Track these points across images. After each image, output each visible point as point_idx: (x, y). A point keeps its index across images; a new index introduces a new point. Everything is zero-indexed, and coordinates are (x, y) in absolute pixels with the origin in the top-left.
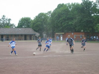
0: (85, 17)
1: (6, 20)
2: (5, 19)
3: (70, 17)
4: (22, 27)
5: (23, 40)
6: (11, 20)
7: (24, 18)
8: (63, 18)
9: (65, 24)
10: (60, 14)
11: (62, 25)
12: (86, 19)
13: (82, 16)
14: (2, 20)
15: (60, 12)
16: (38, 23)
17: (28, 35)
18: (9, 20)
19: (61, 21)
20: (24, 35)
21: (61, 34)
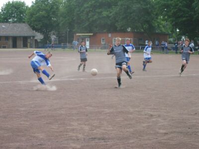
4: (7, 22)
7: (11, 2)
8: (90, 3)
9: (95, 15)
11: (89, 17)
12: (137, 6)
16: (40, 13)
19: (86, 10)
21: (87, 36)
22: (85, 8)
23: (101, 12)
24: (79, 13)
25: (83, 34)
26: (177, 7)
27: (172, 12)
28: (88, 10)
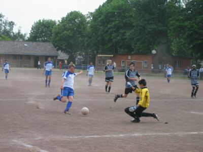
0: (150, 22)
1: (3, 25)
3: (128, 22)
5: (30, 67)
6: (14, 24)
7: (42, 21)
8: (113, 23)
9: (118, 36)
10: (109, 15)
11: (112, 38)
12: (153, 27)
13: (146, 21)
15: (110, 10)
16: (65, 32)
17: (43, 56)
18: (11, 24)
19: (109, 31)
20: (33, 56)
21: (108, 57)
22: (109, 28)
23: (125, 33)
24: (102, 33)
25: (104, 55)
26: (193, 29)
27: (186, 34)
28: (111, 30)
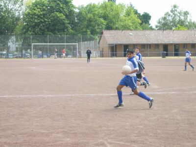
1: (179, 15)
2: (176, 13)
6: (188, 14)
14: (171, 14)
18: (186, 13)
